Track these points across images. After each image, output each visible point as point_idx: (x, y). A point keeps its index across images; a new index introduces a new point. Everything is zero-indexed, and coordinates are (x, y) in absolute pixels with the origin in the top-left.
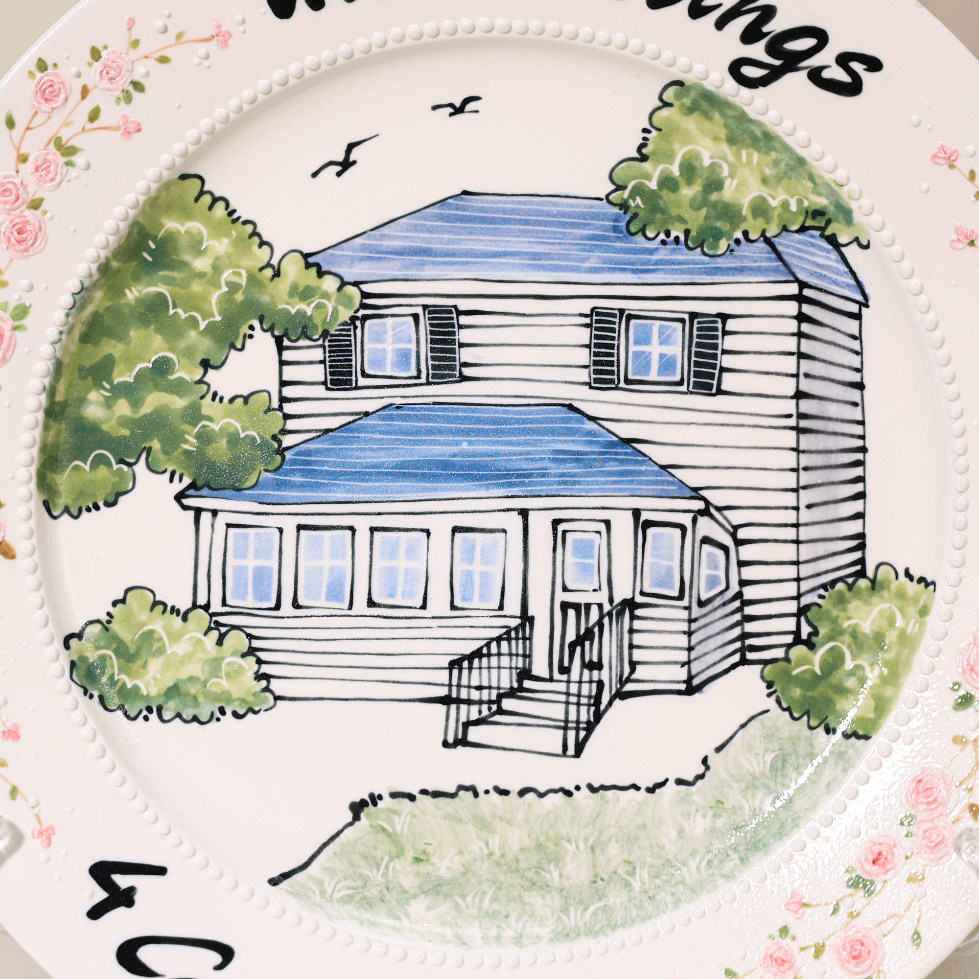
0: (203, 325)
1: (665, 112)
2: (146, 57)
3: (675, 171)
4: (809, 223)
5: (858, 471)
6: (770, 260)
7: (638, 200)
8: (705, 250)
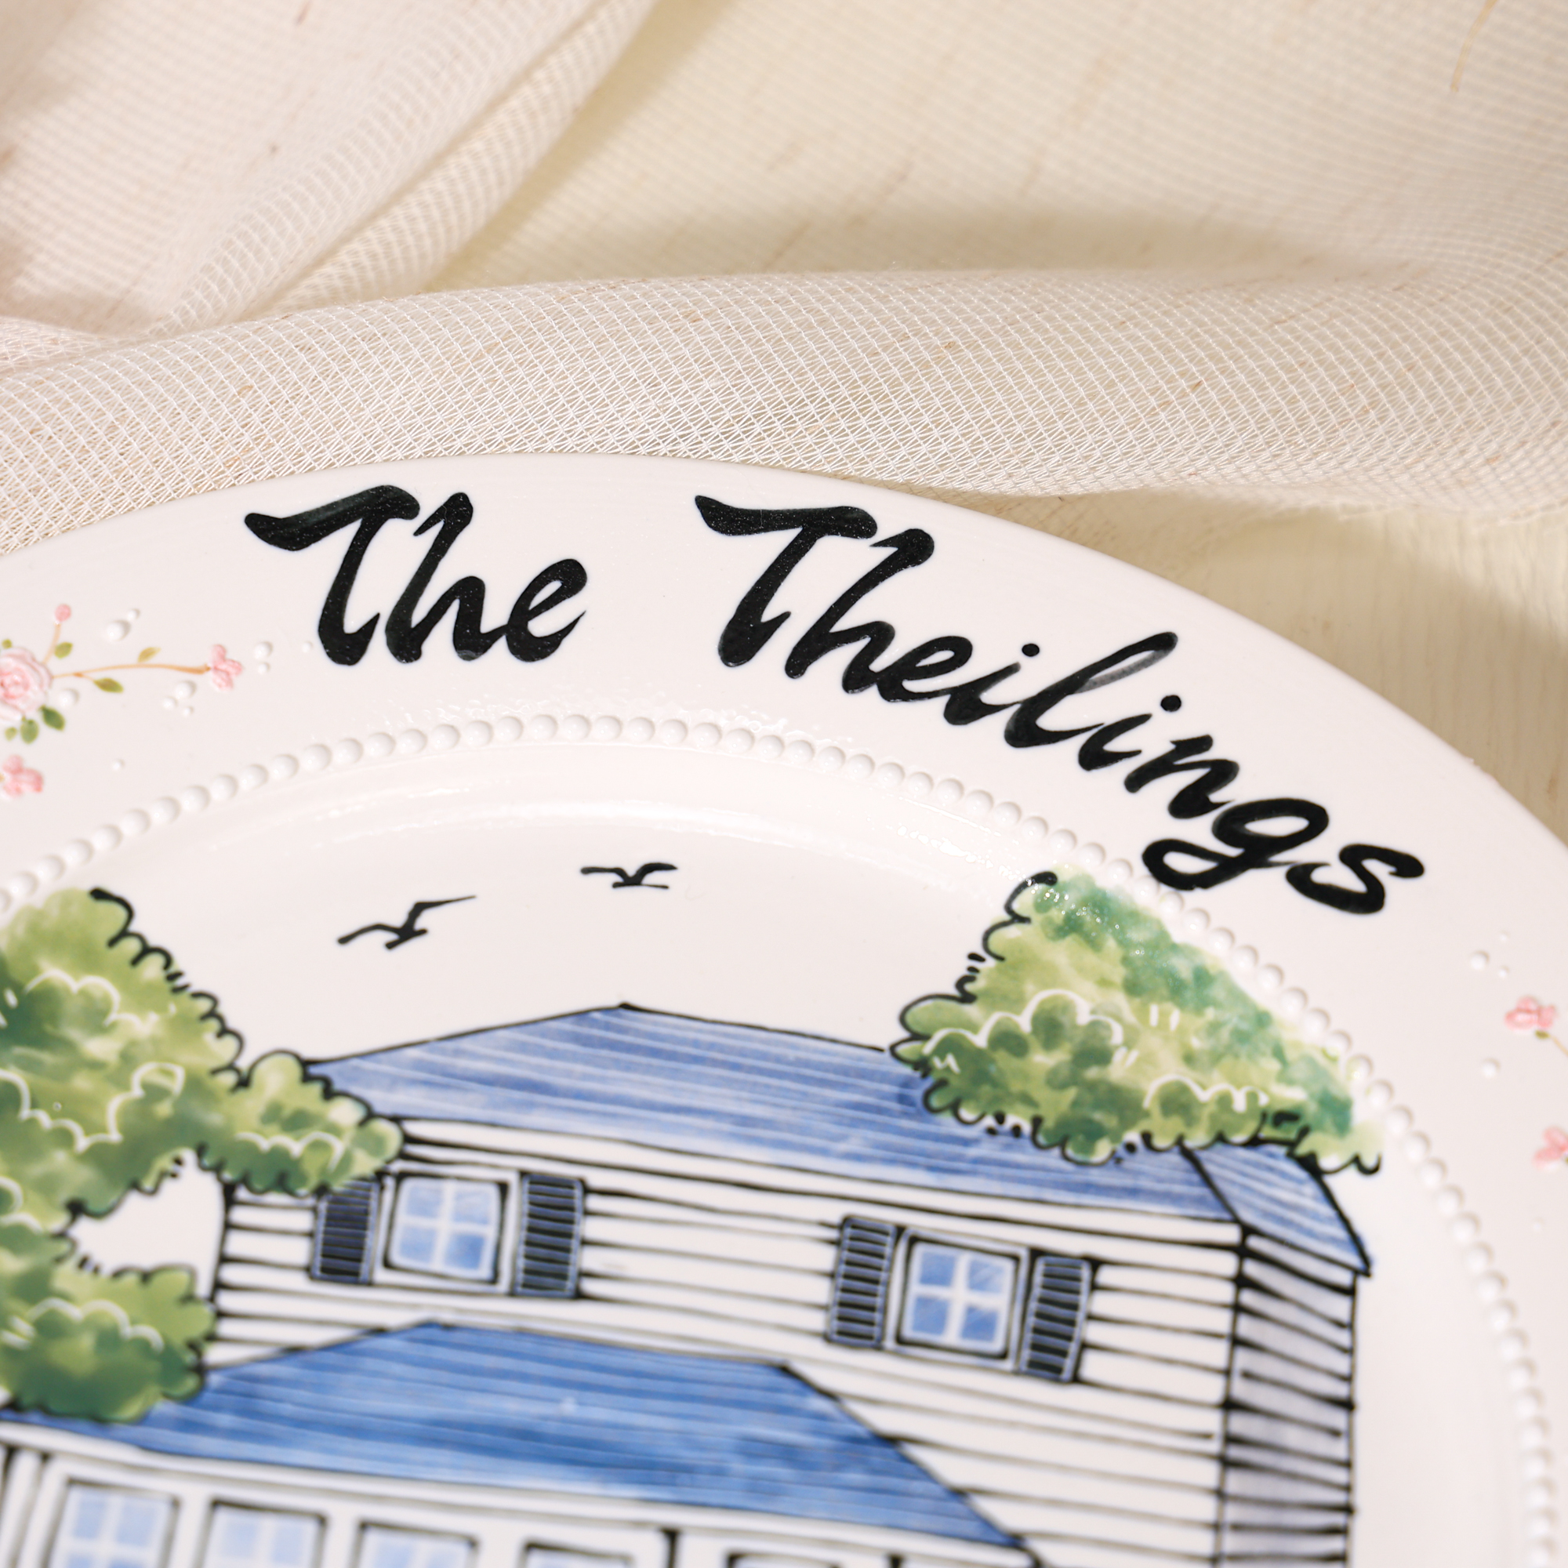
0: (83, 1143)
1: (1015, 931)
2: (79, 675)
3: (1024, 1022)
4: (1267, 1132)
5: (1334, 1544)
6: (1190, 1183)
7: (951, 1060)
8: (1070, 1152)
